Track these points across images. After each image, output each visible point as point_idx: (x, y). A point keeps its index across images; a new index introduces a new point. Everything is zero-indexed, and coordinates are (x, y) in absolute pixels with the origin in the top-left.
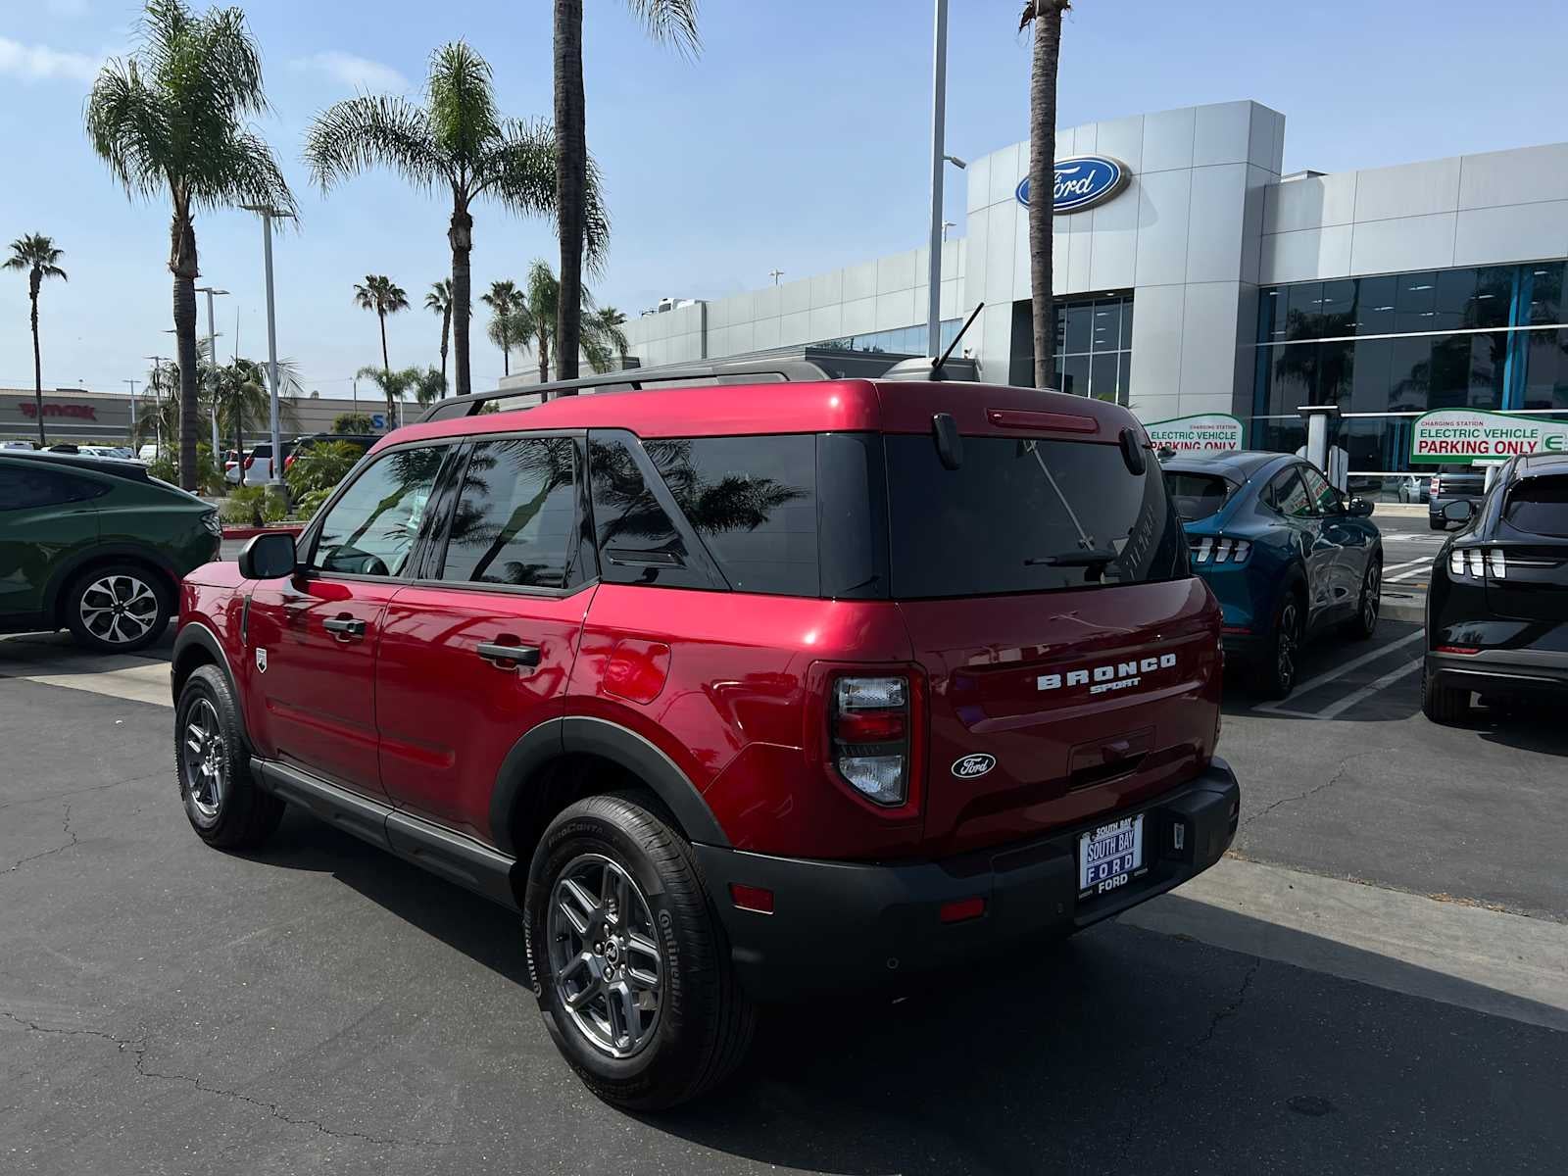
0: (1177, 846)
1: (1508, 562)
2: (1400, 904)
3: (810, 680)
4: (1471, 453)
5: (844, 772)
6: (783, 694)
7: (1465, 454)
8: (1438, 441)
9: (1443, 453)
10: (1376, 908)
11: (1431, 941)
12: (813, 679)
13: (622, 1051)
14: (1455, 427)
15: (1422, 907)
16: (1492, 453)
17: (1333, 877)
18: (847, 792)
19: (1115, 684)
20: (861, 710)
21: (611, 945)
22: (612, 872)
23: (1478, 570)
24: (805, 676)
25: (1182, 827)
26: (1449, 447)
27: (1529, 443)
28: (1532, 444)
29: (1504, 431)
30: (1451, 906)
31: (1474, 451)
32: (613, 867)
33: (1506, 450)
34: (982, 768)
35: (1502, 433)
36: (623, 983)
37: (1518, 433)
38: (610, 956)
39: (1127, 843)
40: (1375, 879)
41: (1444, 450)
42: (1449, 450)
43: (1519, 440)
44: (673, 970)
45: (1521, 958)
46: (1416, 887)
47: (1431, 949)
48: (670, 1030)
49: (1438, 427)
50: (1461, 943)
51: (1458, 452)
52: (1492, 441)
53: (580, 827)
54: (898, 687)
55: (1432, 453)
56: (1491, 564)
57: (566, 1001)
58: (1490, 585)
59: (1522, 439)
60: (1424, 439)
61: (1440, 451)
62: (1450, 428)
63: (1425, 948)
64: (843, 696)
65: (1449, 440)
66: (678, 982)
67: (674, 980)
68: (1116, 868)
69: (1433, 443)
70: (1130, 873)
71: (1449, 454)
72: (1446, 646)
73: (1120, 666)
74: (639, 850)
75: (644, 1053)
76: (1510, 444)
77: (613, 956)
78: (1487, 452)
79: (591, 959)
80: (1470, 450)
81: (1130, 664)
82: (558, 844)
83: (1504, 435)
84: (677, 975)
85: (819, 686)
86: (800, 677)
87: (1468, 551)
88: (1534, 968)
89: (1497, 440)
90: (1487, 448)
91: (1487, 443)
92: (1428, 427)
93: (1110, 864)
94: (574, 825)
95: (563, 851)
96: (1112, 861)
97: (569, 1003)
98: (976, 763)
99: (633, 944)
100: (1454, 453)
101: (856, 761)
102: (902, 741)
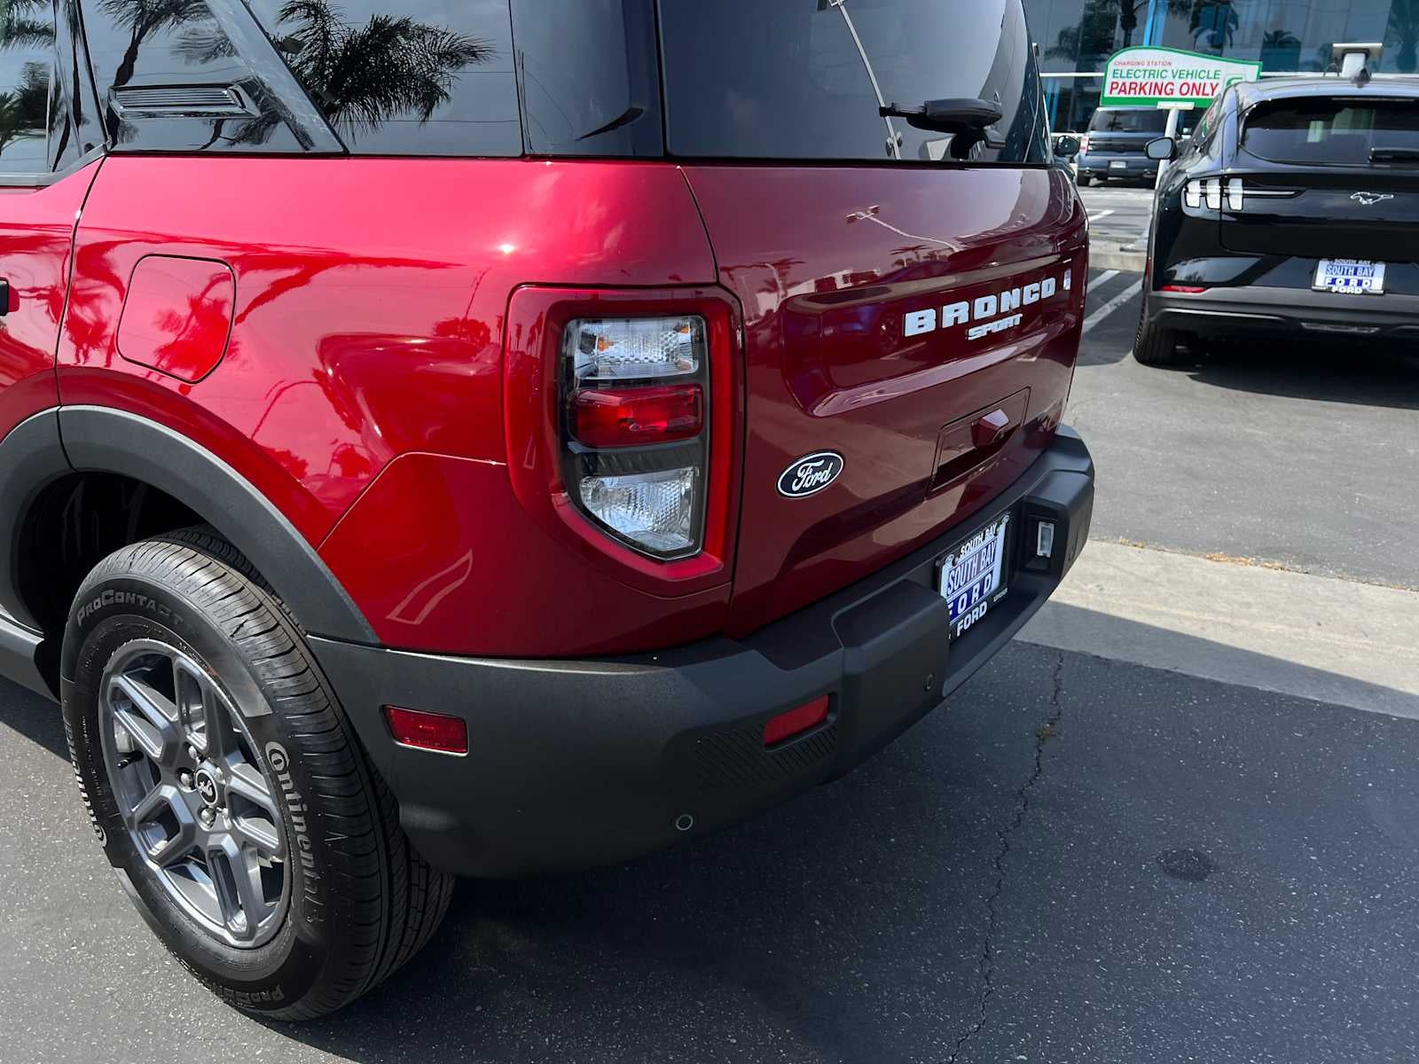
0: (1040, 553)
1: (1246, 192)
2: (1180, 568)
3: (512, 330)
4: (1157, 95)
5: (589, 505)
6: (466, 354)
7: (1152, 96)
8: (1128, 82)
9: (1132, 95)
10: (1157, 574)
11: (1224, 610)
12: (519, 327)
13: (237, 936)
14: (1145, 67)
15: (1201, 569)
16: (1177, 95)
17: (1103, 540)
18: (594, 539)
19: (996, 323)
20: (617, 386)
21: (204, 778)
22: (183, 672)
23: (1214, 202)
24: (503, 322)
25: (1051, 527)
26: (1138, 89)
27: (1212, 85)
28: (1214, 85)
29: (1190, 72)
30: (1228, 566)
31: (1160, 93)
32: (184, 662)
33: (1190, 92)
34: (822, 477)
35: (1188, 74)
36: (228, 837)
37: (1202, 75)
38: (204, 794)
39: (988, 559)
40: (1146, 541)
41: (1132, 91)
42: (1137, 92)
43: (1203, 82)
44: (300, 838)
45: (1319, 624)
46: (1189, 546)
47: (1228, 620)
48: (305, 927)
49: (1130, 67)
50: (1254, 610)
51: (1145, 94)
52: (1178, 82)
53: (121, 597)
54: (685, 337)
55: (1122, 95)
56: (1228, 195)
57: (147, 853)
58: (1224, 217)
59: (1205, 80)
60: (1115, 80)
61: (1129, 93)
62: (1141, 68)
63: (1221, 619)
64: (579, 358)
65: (1138, 81)
66: (309, 856)
67: (303, 854)
68: (975, 595)
69: (1124, 84)
70: (989, 599)
71: (1137, 96)
72: (1170, 285)
73: (1003, 294)
74: (221, 641)
75: (270, 947)
76: (1194, 85)
77: (210, 793)
78: (1172, 93)
79: (175, 796)
80: (1157, 91)
81: (1014, 291)
82: (92, 621)
83: (1190, 76)
84: (307, 847)
85: (530, 342)
86: (492, 324)
87: (1206, 181)
88: (1337, 636)
89: (1182, 81)
90: (1172, 90)
91: (1173, 84)
92: (1120, 67)
93: (969, 592)
94: (111, 592)
95: (101, 632)
96: (972, 588)
97: (151, 857)
98: (816, 470)
99: (235, 783)
100: (1142, 95)
101: (610, 482)
102: (695, 440)
